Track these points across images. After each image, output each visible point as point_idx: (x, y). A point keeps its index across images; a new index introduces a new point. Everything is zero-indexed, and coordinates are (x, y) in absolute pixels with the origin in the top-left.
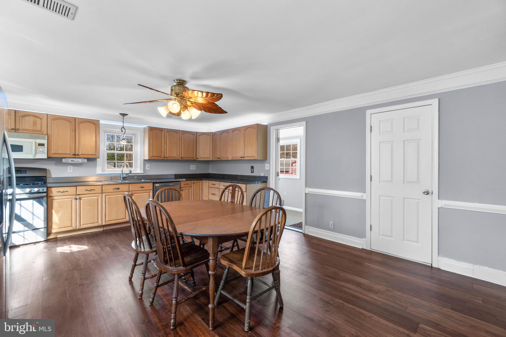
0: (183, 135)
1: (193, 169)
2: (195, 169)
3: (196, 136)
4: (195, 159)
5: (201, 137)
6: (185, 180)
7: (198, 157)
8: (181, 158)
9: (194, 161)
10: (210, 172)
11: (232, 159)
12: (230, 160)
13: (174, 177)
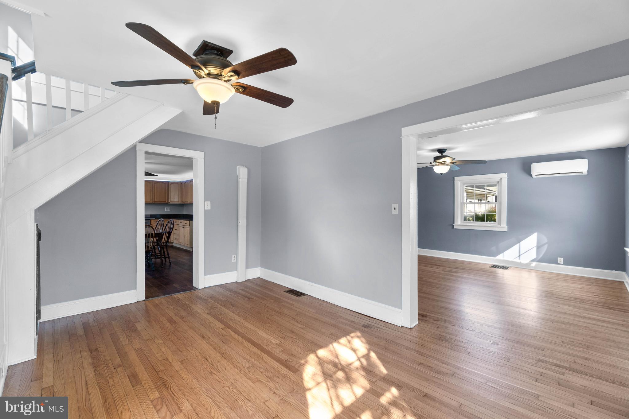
0: (155, 184)
1: (167, 211)
2: (170, 211)
3: (167, 185)
4: (167, 203)
5: (172, 185)
6: (155, 218)
7: (169, 201)
8: (154, 202)
9: (167, 204)
10: (184, 213)
11: (190, 203)
12: (188, 204)
13: (149, 216)
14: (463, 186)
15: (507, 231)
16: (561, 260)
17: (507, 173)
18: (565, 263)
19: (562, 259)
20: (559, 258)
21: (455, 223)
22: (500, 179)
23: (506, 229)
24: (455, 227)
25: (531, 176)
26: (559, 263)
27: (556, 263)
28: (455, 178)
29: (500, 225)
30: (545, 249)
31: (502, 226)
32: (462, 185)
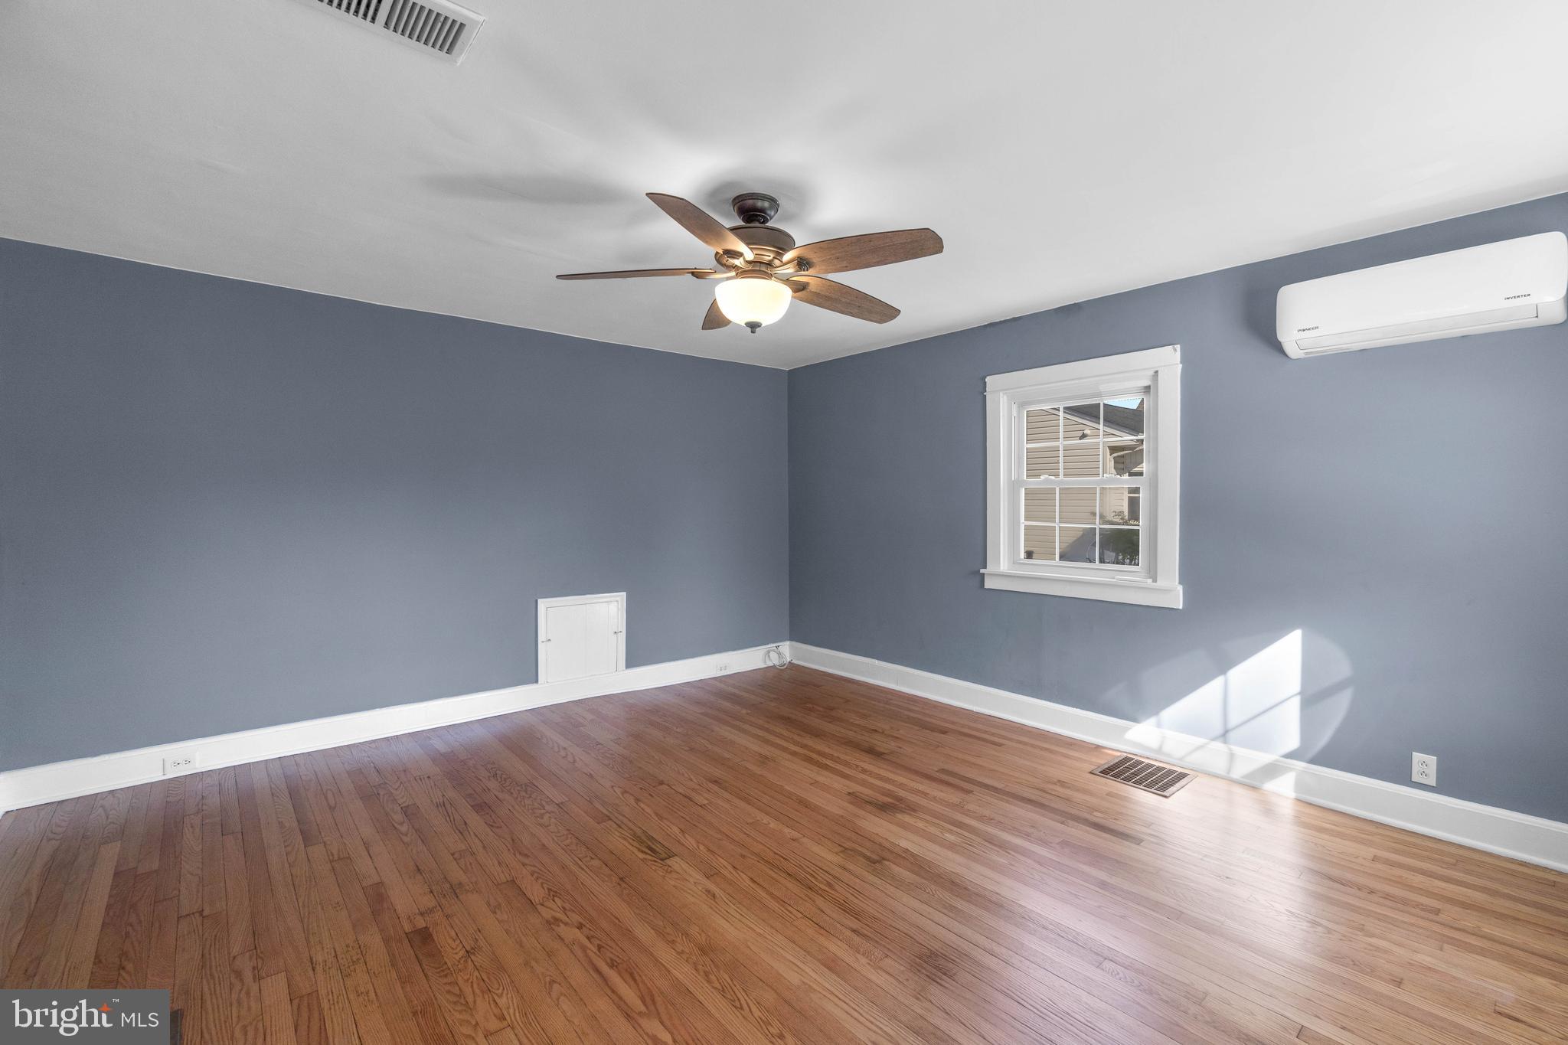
14: (1019, 413)
15: (1181, 607)
16: (1424, 764)
17: (1178, 347)
18: (1449, 783)
19: (1432, 760)
20: (1417, 757)
21: (990, 568)
22: (1152, 373)
23: (1175, 598)
24: (989, 584)
25: (1279, 348)
26: (1416, 778)
27: (1401, 775)
28: (988, 379)
29: (1155, 581)
30: (1341, 705)
31: (1161, 583)
32: (1015, 407)
